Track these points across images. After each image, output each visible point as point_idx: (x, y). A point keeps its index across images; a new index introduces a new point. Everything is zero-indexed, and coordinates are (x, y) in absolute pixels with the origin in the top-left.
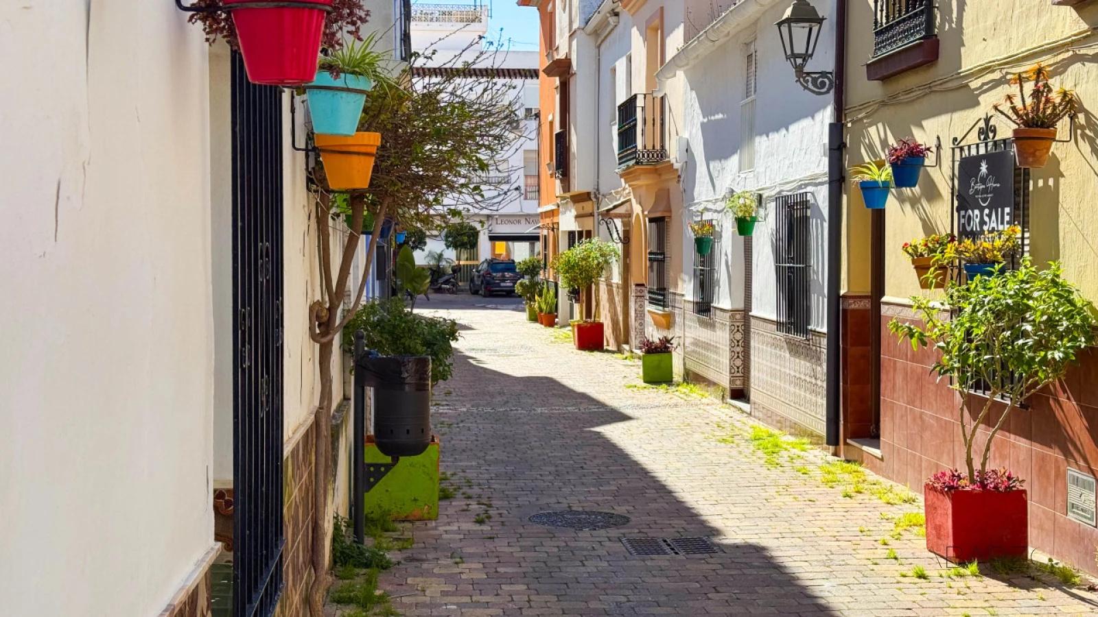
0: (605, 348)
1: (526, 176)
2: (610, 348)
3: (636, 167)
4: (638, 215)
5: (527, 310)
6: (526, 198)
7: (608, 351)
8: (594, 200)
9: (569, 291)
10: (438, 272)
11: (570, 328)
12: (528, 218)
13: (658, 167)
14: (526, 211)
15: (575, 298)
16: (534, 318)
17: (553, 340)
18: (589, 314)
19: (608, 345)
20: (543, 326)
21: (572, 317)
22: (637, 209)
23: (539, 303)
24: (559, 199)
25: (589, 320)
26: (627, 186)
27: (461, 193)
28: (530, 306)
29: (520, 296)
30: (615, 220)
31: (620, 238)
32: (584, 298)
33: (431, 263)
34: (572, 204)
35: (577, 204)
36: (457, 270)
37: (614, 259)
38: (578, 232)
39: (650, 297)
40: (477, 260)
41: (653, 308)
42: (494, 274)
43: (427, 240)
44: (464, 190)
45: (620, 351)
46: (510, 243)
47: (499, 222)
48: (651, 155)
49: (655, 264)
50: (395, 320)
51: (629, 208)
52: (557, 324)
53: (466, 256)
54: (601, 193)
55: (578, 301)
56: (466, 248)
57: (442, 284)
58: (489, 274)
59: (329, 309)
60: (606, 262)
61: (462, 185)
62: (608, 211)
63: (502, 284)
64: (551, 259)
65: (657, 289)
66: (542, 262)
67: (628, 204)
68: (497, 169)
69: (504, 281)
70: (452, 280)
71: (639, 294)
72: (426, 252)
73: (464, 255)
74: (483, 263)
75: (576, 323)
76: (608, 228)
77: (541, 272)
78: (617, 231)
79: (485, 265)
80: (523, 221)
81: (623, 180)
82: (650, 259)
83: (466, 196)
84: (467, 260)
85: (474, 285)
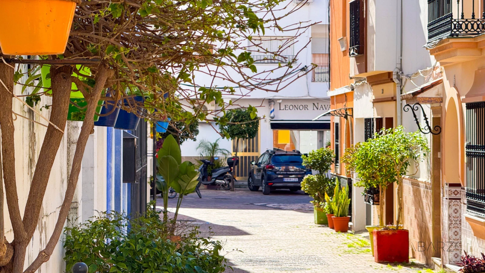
0: (411, 260)
1: (314, 55)
2: (416, 261)
3: (451, 41)
4: (452, 99)
5: (315, 211)
6: (314, 80)
7: (414, 265)
8: (396, 81)
9: (365, 191)
10: (213, 165)
11: (367, 234)
12: (316, 102)
13: (479, 40)
14: (315, 94)
15: (373, 199)
16: (323, 222)
17: (347, 249)
18: (390, 218)
19: (414, 257)
20: (334, 231)
21: (368, 222)
22: (451, 93)
23: (329, 204)
24: (354, 80)
25: (390, 226)
26: (438, 64)
27: (220, 64)
28: (319, 207)
29: (307, 194)
30: (422, 105)
31: (429, 128)
32: (384, 200)
33: (204, 155)
34: (369, 86)
35: (374, 87)
36: (233, 162)
37: (421, 153)
38: (377, 119)
39: (469, 202)
40: (257, 151)
41: (472, 215)
42: (276, 168)
43: (200, 128)
44: (224, 60)
45: (429, 265)
46: (295, 132)
47: (283, 107)
48: (470, 26)
49: (475, 160)
50: (136, 243)
51: (441, 91)
52: (350, 229)
53: (244, 147)
54: (405, 73)
55: (376, 202)
56: (244, 137)
57: (216, 178)
58: (271, 167)
59: (14, 245)
60: (413, 157)
61: (223, 52)
62: (415, 94)
63: (286, 180)
64: (344, 152)
65: (478, 191)
66: (333, 155)
67: (438, 86)
68: (277, 26)
69: (287, 175)
70: (228, 174)
71: (453, 196)
72: (198, 142)
73: (243, 145)
74: (264, 154)
75: (375, 230)
76: (415, 116)
77: (332, 166)
78: (426, 119)
79: (266, 157)
80: (310, 106)
81: (432, 57)
82: (468, 154)
83: (228, 68)
84: (245, 151)
85: (253, 179)
